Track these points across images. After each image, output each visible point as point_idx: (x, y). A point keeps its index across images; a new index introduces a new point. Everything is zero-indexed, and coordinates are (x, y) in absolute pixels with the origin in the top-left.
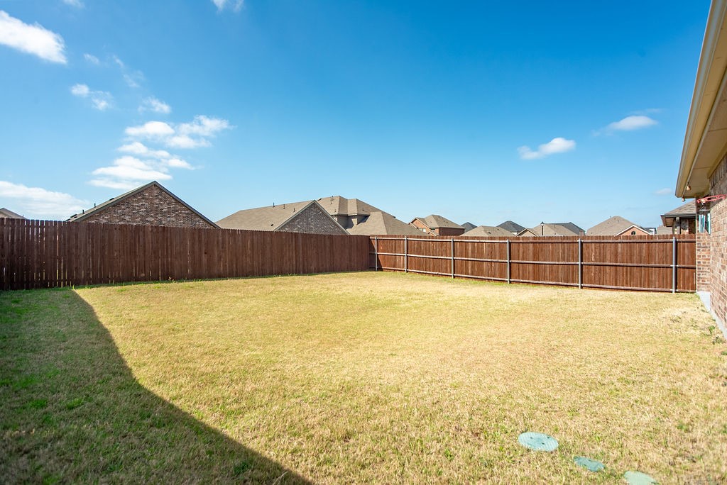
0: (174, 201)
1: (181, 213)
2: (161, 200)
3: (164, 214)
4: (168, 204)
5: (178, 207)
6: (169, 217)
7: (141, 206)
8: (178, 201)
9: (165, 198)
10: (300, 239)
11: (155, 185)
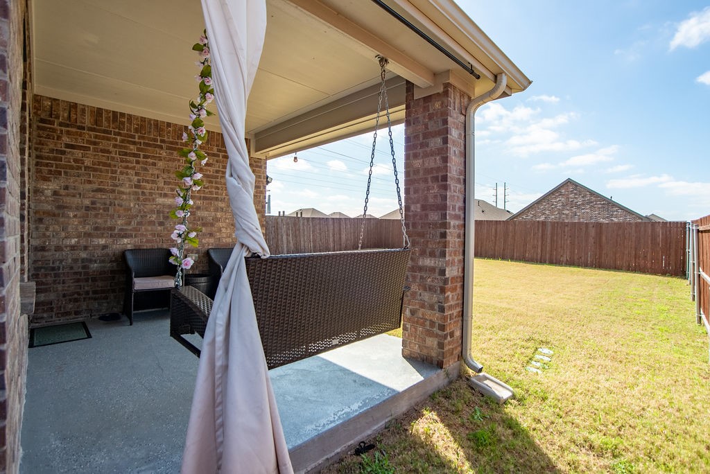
0: (588, 193)
1: (596, 204)
2: (576, 194)
3: (578, 207)
4: (583, 197)
5: (593, 199)
6: (583, 209)
7: (559, 201)
8: (592, 193)
9: (580, 192)
10: (549, 228)
11: (569, 182)
